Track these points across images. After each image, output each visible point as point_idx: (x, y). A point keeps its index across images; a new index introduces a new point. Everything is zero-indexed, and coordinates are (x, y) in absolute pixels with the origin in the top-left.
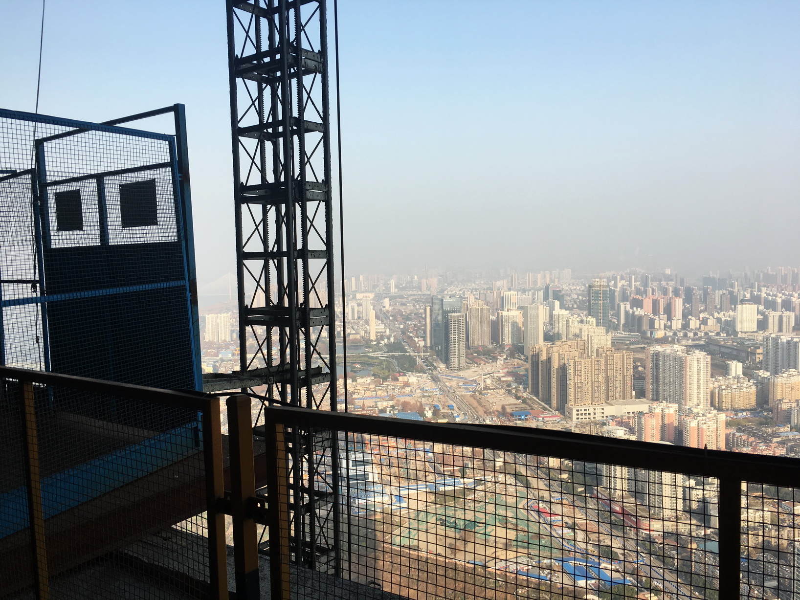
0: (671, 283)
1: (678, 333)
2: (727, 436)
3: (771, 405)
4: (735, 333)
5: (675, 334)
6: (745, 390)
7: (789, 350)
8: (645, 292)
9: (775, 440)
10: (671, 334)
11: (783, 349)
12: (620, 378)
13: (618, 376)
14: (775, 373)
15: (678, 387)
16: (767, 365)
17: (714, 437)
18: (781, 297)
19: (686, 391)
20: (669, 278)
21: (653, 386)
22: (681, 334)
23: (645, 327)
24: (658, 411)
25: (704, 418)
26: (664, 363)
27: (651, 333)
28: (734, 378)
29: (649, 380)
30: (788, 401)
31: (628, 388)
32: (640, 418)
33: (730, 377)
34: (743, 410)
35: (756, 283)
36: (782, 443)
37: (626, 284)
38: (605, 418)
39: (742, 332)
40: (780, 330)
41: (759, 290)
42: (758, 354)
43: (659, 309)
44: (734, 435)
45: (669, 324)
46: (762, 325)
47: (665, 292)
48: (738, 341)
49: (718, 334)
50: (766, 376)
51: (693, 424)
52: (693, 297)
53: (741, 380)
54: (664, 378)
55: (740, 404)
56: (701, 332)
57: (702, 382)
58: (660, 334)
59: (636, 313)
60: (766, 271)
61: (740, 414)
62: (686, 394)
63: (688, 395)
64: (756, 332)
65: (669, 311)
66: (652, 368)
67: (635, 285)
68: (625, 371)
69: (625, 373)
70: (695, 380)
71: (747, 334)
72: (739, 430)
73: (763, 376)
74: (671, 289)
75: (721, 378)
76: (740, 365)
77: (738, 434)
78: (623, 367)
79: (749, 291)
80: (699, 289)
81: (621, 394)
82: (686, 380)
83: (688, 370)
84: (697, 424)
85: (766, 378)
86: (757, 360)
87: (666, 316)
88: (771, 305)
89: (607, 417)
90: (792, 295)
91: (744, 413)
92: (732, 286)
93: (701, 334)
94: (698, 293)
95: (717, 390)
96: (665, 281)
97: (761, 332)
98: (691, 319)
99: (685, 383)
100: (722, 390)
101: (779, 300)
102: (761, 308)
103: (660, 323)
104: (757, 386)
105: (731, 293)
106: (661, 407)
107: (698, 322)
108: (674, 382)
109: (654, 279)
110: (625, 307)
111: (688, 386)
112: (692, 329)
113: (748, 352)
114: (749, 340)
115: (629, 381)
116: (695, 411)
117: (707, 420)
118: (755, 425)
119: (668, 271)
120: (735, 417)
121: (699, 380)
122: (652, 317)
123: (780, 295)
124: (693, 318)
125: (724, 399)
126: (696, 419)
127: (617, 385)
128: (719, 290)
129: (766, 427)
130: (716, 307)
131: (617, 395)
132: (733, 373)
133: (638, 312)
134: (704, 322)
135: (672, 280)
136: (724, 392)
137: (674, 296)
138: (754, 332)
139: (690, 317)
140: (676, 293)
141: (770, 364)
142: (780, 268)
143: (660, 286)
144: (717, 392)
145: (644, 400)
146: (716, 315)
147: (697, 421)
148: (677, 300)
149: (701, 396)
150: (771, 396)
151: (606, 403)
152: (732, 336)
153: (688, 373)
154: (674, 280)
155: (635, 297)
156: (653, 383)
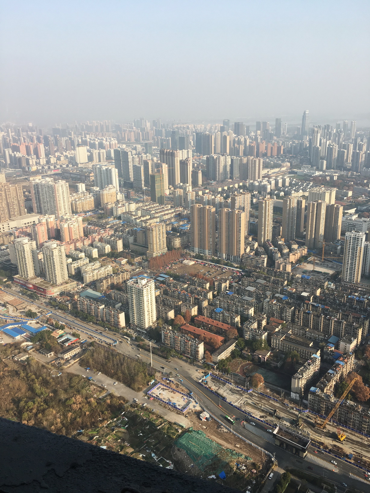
0: (34, 133)
1: (45, 167)
2: (84, 228)
3: (102, 206)
4: (77, 164)
5: (43, 168)
6: (88, 199)
7: (107, 174)
8: (20, 140)
9: (108, 226)
10: (41, 168)
11: (104, 174)
12: (16, 202)
13: (14, 201)
14: (102, 188)
15: (52, 203)
16: (97, 183)
17: (78, 231)
18: (97, 141)
19: (57, 205)
20: (32, 130)
21: (37, 204)
22: (46, 167)
23: (24, 164)
24: (44, 221)
25: (71, 221)
26: (42, 189)
27: (29, 168)
28: (82, 193)
29: (34, 201)
30: (110, 203)
31: (22, 208)
32: (34, 227)
33: (79, 193)
34: (89, 211)
35: (83, 132)
36: (111, 227)
37: (5, 134)
38: (11, 229)
39: (80, 163)
40: (100, 161)
41: (85, 137)
42: (91, 176)
43: (30, 151)
44: (87, 227)
45: (38, 161)
46: (90, 158)
47: (32, 140)
48: (80, 169)
49: (67, 166)
50: (97, 190)
51: (66, 226)
52: (50, 142)
53: (85, 194)
54: (44, 199)
55: (87, 208)
56: (58, 165)
57: (65, 199)
58: (34, 168)
59: (17, 156)
60: (86, 124)
61: (87, 214)
62: (57, 207)
63: (59, 207)
64: (88, 163)
65: (36, 153)
66: (35, 193)
67: (12, 135)
68: (19, 198)
69: (19, 199)
70: (62, 198)
71: (83, 164)
72: (89, 224)
73: (96, 190)
74: (35, 137)
75: (75, 194)
76: (84, 185)
77: (89, 227)
78: (17, 195)
79: (80, 137)
80: (52, 136)
81: (18, 212)
82: (56, 199)
83: (57, 192)
84: (67, 225)
85: (98, 191)
86: (91, 180)
87: (35, 156)
88: (93, 146)
89: (12, 228)
90: (102, 140)
91: (90, 213)
92: (70, 134)
93: (58, 167)
94: (51, 139)
95: (74, 201)
96: (30, 132)
97: (90, 163)
98: (51, 157)
99: (57, 201)
100: (76, 201)
101: (97, 143)
102: (88, 148)
103: (33, 161)
104: (94, 196)
105: (70, 139)
106: (45, 218)
107: (55, 159)
108: (50, 201)
109: (23, 131)
110: (9, 152)
111: (58, 202)
112: (52, 164)
113: (86, 176)
114: (85, 168)
115: (22, 204)
116: (65, 217)
117: (73, 222)
118: (96, 219)
119: (31, 125)
120: (85, 216)
121: (63, 198)
122: (27, 157)
123: (97, 140)
124: (52, 157)
125: (78, 207)
126: (67, 223)
127: (15, 208)
128: (63, 137)
129: (102, 220)
130: (63, 148)
131: (16, 214)
132: (80, 190)
133: (18, 155)
134: (59, 159)
135: (34, 131)
136: (78, 203)
137: (38, 143)
138: (86, 163)
139: (50, 156)
140: (38, 139)
141: (98, 182)
142: (94, 121)
143: (28, 135)
144: (74, 203)
145: (34, 214)
146: (64, 153)
147: (67, 224)
148: (41, 145)
149: (66, 207)
150: (102, 201)
151: (10, 219)
152: (76, 167)
153: (57, 195)
154: (36, 130)
155: (14, 144)
156: (36, 203)
